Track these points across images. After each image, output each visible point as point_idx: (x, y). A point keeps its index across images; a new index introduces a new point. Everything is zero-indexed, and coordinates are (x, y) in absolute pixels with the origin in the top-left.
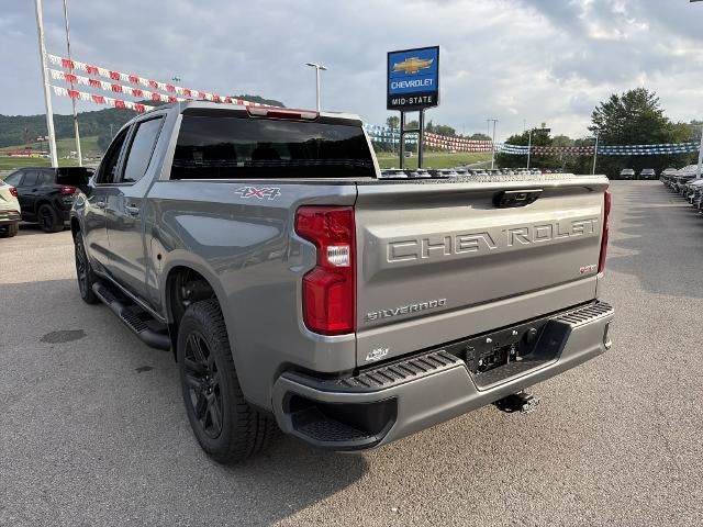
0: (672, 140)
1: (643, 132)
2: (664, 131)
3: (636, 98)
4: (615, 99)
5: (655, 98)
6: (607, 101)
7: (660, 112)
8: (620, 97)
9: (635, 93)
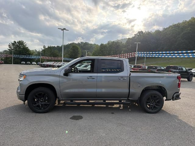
0: (32, 55)
1: (24, 52)
2: (30, 52)
3: (21, 43)
4: (15, 42)
5: (26, 44)
6: (13, 42)
7: (28, 47)
8: (17, 42)
9: (21, 41)
